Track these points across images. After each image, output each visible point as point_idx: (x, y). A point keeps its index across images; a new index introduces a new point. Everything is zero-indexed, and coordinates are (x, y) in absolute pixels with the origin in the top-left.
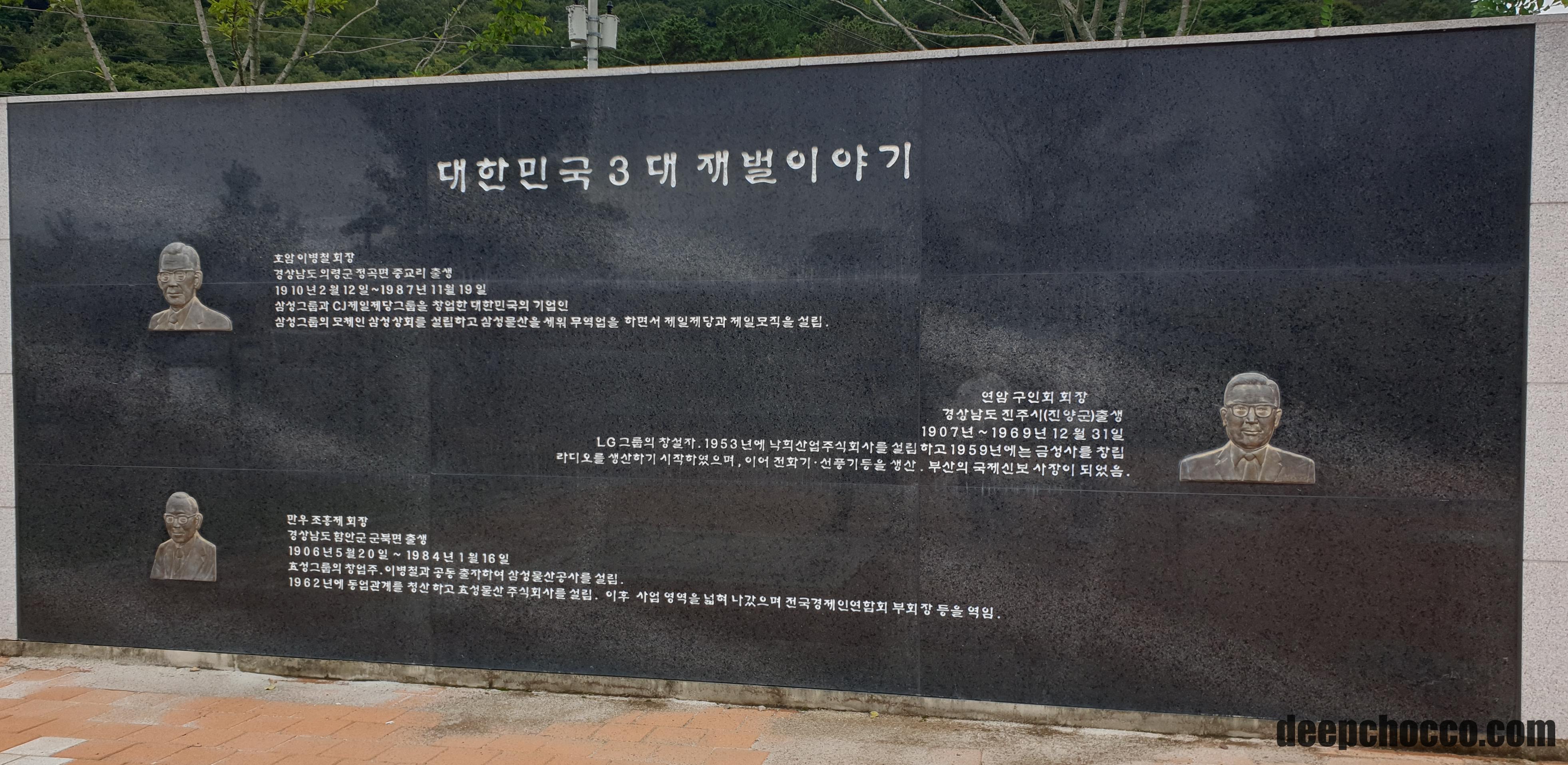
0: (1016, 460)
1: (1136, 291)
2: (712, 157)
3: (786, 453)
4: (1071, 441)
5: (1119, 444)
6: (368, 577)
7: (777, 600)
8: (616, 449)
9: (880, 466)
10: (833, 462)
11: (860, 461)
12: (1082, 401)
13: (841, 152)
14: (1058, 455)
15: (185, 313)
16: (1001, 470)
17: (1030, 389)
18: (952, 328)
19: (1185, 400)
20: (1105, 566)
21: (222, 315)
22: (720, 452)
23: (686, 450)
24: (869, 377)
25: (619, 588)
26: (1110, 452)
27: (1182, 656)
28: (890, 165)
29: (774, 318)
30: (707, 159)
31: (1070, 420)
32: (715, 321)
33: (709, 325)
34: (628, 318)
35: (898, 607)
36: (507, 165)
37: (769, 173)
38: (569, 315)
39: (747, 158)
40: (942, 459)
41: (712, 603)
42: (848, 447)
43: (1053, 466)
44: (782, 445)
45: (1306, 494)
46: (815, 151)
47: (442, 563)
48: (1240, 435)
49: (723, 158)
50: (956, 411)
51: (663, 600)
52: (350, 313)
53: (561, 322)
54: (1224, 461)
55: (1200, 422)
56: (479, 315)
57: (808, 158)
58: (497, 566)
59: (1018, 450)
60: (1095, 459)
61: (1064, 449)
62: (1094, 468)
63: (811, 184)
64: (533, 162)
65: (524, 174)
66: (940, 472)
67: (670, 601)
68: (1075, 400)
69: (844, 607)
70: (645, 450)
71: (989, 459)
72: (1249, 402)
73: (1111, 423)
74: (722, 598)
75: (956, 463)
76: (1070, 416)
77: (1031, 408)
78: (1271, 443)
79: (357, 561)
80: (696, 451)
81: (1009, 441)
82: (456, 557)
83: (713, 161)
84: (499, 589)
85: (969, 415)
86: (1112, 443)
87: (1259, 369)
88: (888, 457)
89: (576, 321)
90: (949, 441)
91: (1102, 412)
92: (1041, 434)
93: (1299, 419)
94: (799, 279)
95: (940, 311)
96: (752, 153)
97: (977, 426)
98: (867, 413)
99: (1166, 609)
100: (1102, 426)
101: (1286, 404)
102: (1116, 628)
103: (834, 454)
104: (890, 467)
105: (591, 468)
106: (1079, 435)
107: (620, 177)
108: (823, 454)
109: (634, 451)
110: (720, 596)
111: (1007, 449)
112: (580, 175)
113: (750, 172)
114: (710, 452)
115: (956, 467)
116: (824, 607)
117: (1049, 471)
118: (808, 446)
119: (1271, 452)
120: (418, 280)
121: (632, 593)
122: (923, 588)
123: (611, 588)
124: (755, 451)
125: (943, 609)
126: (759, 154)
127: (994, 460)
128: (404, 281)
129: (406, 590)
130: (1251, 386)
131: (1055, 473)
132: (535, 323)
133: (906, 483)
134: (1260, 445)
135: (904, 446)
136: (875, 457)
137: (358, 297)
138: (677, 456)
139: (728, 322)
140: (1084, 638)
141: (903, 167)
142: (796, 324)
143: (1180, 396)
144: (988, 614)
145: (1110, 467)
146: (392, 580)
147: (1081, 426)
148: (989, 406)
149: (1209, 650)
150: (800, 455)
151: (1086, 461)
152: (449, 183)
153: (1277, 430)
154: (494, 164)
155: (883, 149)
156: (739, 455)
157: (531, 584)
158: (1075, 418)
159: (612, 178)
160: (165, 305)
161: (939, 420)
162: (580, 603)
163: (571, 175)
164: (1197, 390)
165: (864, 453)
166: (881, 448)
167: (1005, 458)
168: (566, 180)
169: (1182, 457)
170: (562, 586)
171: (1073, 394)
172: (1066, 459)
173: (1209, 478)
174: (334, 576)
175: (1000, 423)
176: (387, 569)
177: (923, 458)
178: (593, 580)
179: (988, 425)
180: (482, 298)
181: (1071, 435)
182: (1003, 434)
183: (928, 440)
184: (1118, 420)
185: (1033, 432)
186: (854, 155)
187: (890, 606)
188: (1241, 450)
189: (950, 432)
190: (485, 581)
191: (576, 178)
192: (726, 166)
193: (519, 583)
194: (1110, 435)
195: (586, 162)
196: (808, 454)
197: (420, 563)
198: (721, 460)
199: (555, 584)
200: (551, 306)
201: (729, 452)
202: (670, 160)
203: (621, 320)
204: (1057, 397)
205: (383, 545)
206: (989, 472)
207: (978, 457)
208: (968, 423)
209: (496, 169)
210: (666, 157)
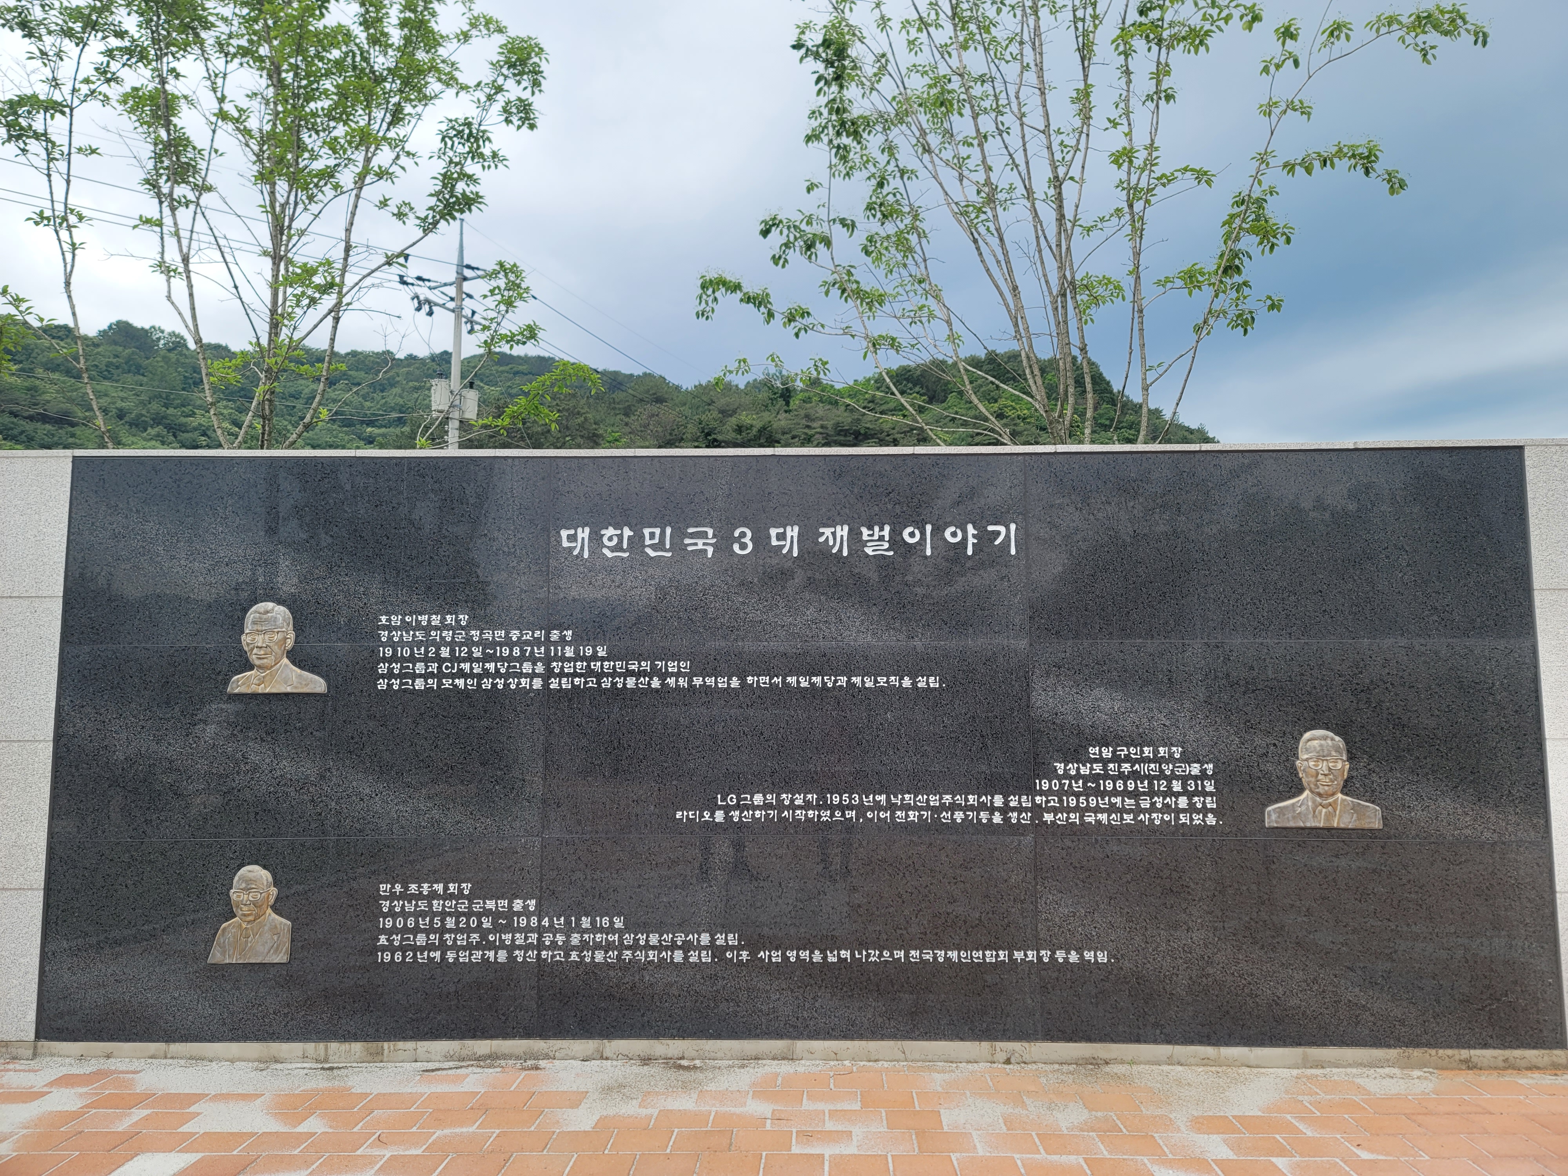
0: (1122, 811)
1: (1219, 658)
2: (833, 530)
3: (907, 808)
4: (1170, 793)
5: (1211, 794)
6: (470, 947)
7: (900, 954)
8: (738, 807)
9: (997, 819)
10: (952, 815)
11: (978, 814)
12: (1177, 756)
13: (953, 529)
14: (1159, 806)
15: (272, 676)
16: (1109, 820)
17: (1132, 745)
18: (1060, 688)
19: (1265, 755)
20: (1205, 907)
21: (317, 677)
22: (842, 808)
23: (807, 806)
24: (984, 733)
25: (740, 948)
26: (1204, 802)
27: (1280, 992)
28: (997, 542)
29: (893, 678)
30: (827, 531)
31: (1168, 773)
32: (836, 681)
33: (830, 685)
34: (750, 678)
35: (1018, 955)
36: (632, 533)
37: (886, 545)
38: (690, 676)
39: (865, 532)
40: (1055, 810)
41: (835, 960)
42: (967, 800)
43: (1154, 815)
44: (903, 799)
45: (1376, 838)
46: (929, 528)
47: (551, 928)
48: (1316, 785)
49: (843, 531)
50: (1066, 766)
51: (785, 958)
52: (461, 674)
53: (683, 682)
54: (1304, 808)
55: (1279, 774)
56: (600, 676)
57: (923, 533)
58: (611, 930)
59: (1123, 801)
60: (1192, 809)
61: (1164, 799)
62: (1191, 817)
63: (926, 557)
64: (657, 531)
65: (648, 542)
66: (1053, 823)
67: (793, 960)
68: (1171, 755)
69: (966, 958)
70: (767, 806)
71: (1097, 810)
72: (1321, 757)
73: (1203, 775)
74: (845, 954)
75: (1068, 813)
76: (1167, 769)
77: (1133, 762)
78: (1342, 792)
79: (457, 930)
80: (819, 807)
81: (1115, 793)
82: (568, 922)
83: (834, 534)
84: (614, 954)
85: (1078, 769)
86: (1205, 794)
87: (1327, 729)
88: (1005, 810)
89: (698, 681)
90: (1060, 793)
91: (1195, 765)
92: (1143, 787)
93: (1364, 772)
94: (917, 643)
95: (1048, 674)
96: (870, 528)
97: (1086, 779)
98: (984, 768)
99: (1262, 947)
100: (1195, 778)
101: (1351, 758)
102: (1219, 967)
103: (953, 807)
104: (1006, 820)
105: (712, 826)
106: (1177, 786)
107: (743, 546)
108: (943, 807)
109: (755, 808)
110: (843, 952)
111: (1113, 800)
112: (704, 544)
113: (869, 544)
114: (832, 808)
115: (1068, 818)
116: (947, 959)
117: (1151, 820)
118: (928, 800)
119: (1343, 800)
120: (537, 642)
121: (753, 954)
122: (1041, 936)
123: (732, 948)
124: (877, 806)
125: (1060, 955)
126: (877, 529)
127: (1103, 811)
128: (520, 643)
129: (511, 958)
130: (1320, 742)
131: (1157, 822)
132: (656, 683)
133: (1023, 835)
134: (1333, 794)
135: (1020, 799)
136: (992, 810)
137: (470, 659)
138: (798, 812)
139: (848, 682)
140: (1191, 978)
141: (1009, 545)
142: (914, 684)
143: (1261, 751)
144: (1102, 957)
145: (1205, 816)
146: (496, 949)
147: (1178, 778)
148: (1096, 761)
149: (1304, 985)
150: (920, 809)
151: (1184, 811)
152: (571, 549)
153: (1346, 781)
154: (619, 532)
155: (990, 528)
156: (861, 809)
157: (648, 947)
158: (1172, 771)
159: (736, 547)
160: (251, 667)
161: (1052, 774)
162: (699, 966)
163: (696, 544)
164: (1275, 745)
165: (982, 807)
166: (998, 801)
167: (1112, 809)
168: (690, 548)
169: (1267, 806)
170: (680, 948)
171: (1170, 749)
172: (1167, 808)
173: (1292, 824)
174: (430, 947)
175: (1106, 776)
176: (491, 938)
177: (1037, 810)
178: (713, 940)
179: (1095, 778)
180: (603, 659)
181: (1169, 787)
182: (1110, 786)
183: (1041, 793)
184: (1210, 773)
185: (1136, 784)
186: (965, 532)
187: (1011, 956)
188: (1318, 799)
189: (1062, 785)
190: (598, 946)
191: (700, 547)
192: (845, 538)
193: (635, 947)
194: (1203, 786)
195: (710, 532)
196: (928, 807)
197: (528, 929)
198: (843, 815)
199: (673, 947)
200: (672, 667)
201: (850, 807)
202: (793, 532)
203: (742, 679)
204: (1156, 752)
205: (487, 913)
206: (1098, 822)
207: (1088, 809)
208: (1078, 776)
209: (620, 537)
210: (789, 528)
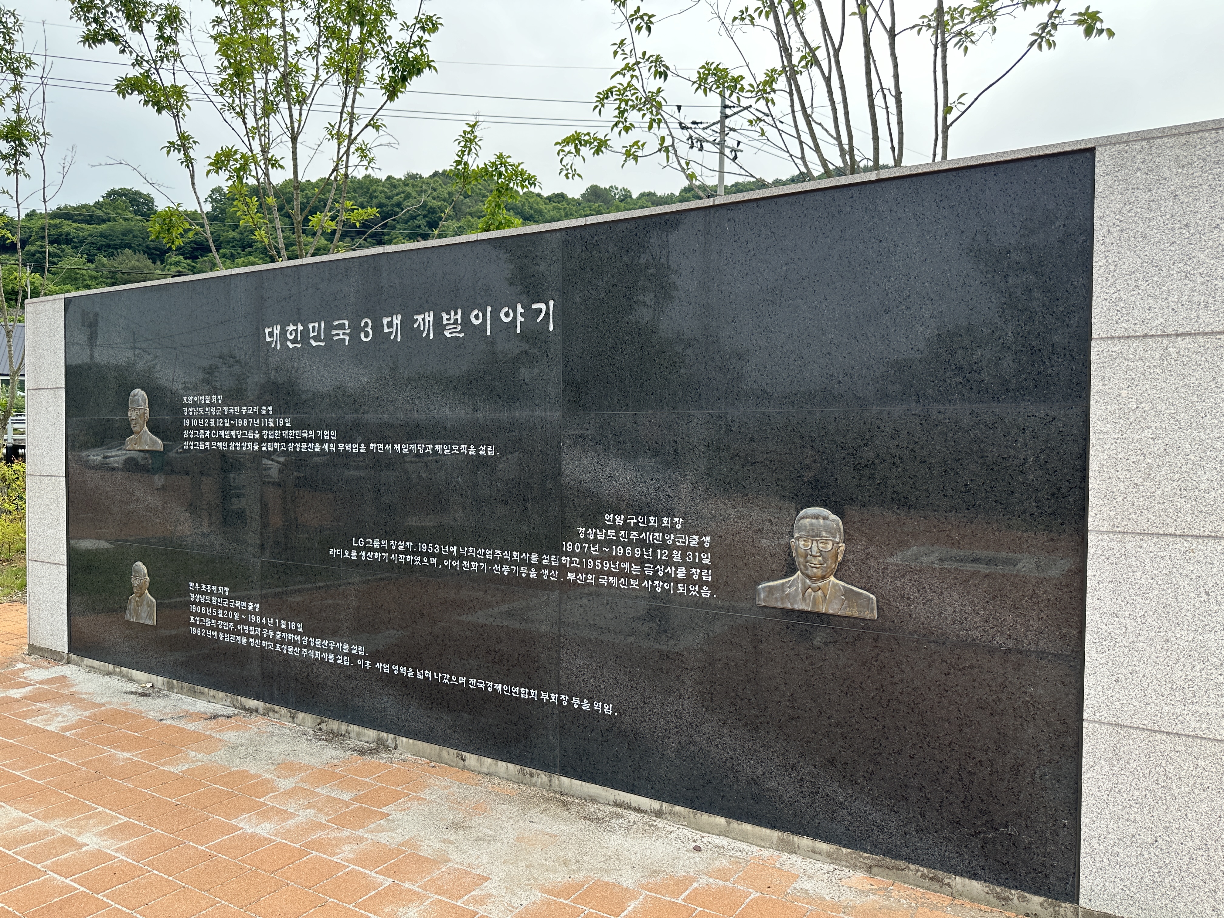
0: (629, 576)
1: (720, 429)
2: (423, 316)
3: (470, 559)
4: (669, 563)
5: (707, 567)
6: (228, 632)
7: (463, 680)
8: (365, 549)
9: (533, 574)
10: (501, 567)
11: (520, 569)
12: (678, 527)
13: (506, 309)
14: (661, 574)
15: (140, 438)
16: (618, 584)
17: (640, 514)
18: (584, 458)
19: (760, 531)
21: (158, 439)
22: (429, 555)
23: (406, 552)
24: (526, 498)
25: (365, 658)
26: (700, 573)
28: (539, 320)
29: (463, 446)
30: (419, 318)
31: (669, 543)
32: (425, 449)
33: (421, 452)
34: (372, 445)
35: (544, 696)
36: (302, 328)
37: (459, 328)
38: (337, 442)
39: (445, 316)
40: (576, 571)
41: (421, 677)
42: (512, 556)
43: (657, 583)
44: (468, 551)
45: (868, 628)
46: (489, 309)
47: (266, 626)
48: (805, 566)
49: (430, 317)
50: (586, 530)
51: (392, 671)
52: (220, 439)
53: (333, 447)
54: (793, 589)
55: (773, 552)
56: (287, 441)
57: (484, 315)
58: (295, 633)
59: (631, 567)
60: (689, 580)
61: (665, 568)
62: (688, 587)
63: (487, 336)
64: (316, 325)
65: (312, 335)
66: (575, 582)
67: (396, 673)
68: (673, 526)
69: (507, 691)
70: (382, 550)
71: (609, 574)
72: (814, 535)
73: (701, 548)
74: (428, 674)
75: (586, 575)
76: (670, 539)
77: (641, 531)
78: (835, 577)
79: (224, 619)
80: (413, 554)
81: (624, 559)
82: (275, 623)
83: (424, 319)
84: (297, 649)
85: (596, 534)
86: (702, 567)
88: (539, 567)
89: (341, 447)
90: (581, 555)
91: (694, 537)
92: (648, 554)
93: (861, 555)
94: (479, 415)
95: (575, 444)
96: (448, 314)
97: (602, 543)
98: (525, 528)
100: (694, 550)
101: (848, 539)
102: (705, 737)
103: (502, 561)
104: (540, 575)
105: (349, 561)
106: (677, 557)
107: (367, 336)
108: (494, 561)
109: (375, 550)
110: (426, 672)
111: (623, 565)
112: (344, 334)
113: (447, 328)
114: (422, 554)
115: (586, 579)
116: (495, 690)
117: (654, 587)
118: (485, 554)
119: (835, 585)
120: (254, 416)
121: (373, 664)
122: (562, 682)
123: (361, 657)
124: (451, 557)
125: (576, 701)
126: (452, 313)
127: (614, 575)
128: (248, 416)
129: (249, 643)
130: (814, 521)
131: (658, 590)
132: (318, 448)
133: (551, 590)
135: (550, 558)
136: (530, 566)
137: (224, 428)
138: (401, 556)
139: (433, 449)
140: (680, 742)
141: (549, 321)
142: (477, 452)
143: (756, 527)
144: (608, 710)
145: (701, 588)
146: (242, 635)
147: (678, 548)
148: (610, 527)
150: (479, 560)
151: (682, 581)
152: (271, 342)
153: (840, 564)
154: (295, 328)
155: (535, 306)
156: (440, 557)
157: (315, 649)
158: (674, 541)
159: (362, 335)
161: (574, 538)
162: (342, 666)
163: (338, 334)
164: (770, 521)
165: (523, 563)
166: (534, 558)
167: (622, 574)
168: (335, 338)
169: (759, 584)
170: (332, 652)
171: (672, 520)
172: (667, 578)
173: (779, 605)
174: (212, 628)
175: (617, 543)
176: (239, 627)
177: (563, 569)
178: (350, 650)
179: (608, 543)
180: (289, 429)
181: (670, 556)
182: (620, 553)
183: (567, 554)
184: (707, 545)
185: (642, 551)
186: (515, 312)
187: (539, 695)
188: (808, 581)
189: (583, 548)
190: (289, 643)
191: (342, 336)
192: (431, 323)
193: (308, 647)
194: (701, 559)
195: (347, 323)
196: (485, 560)
197: (255, 625)
198: (429, 562)
199: (328, 651)
200: (327, 435)
201: (433, 555)
202: (397, 320)
203: (368, 446)
204: (660, 522)
205: (236, 609)
206: (610, 585)
207: (602, 572)
208: (595, 541)
209: (296, 331)
210: (395, 317)
